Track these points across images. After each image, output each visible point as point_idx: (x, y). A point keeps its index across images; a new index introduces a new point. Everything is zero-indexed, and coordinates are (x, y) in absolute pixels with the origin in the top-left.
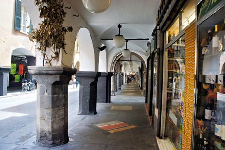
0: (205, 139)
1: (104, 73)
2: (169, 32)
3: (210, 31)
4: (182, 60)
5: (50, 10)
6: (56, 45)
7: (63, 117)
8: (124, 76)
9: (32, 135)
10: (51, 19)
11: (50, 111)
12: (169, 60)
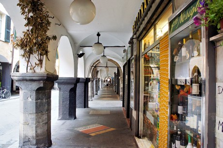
0: (179, 130)
1: (82, 79)
2: (145, 41)
3: (180, 43)
4: (156, 66)
5: (36, 20)
6: (40, 52)
7: (46, 121)
8: (100, 82)
9: (12, 142)
10: (36, 28)
11: (34, 116)
12: (145, 66)
